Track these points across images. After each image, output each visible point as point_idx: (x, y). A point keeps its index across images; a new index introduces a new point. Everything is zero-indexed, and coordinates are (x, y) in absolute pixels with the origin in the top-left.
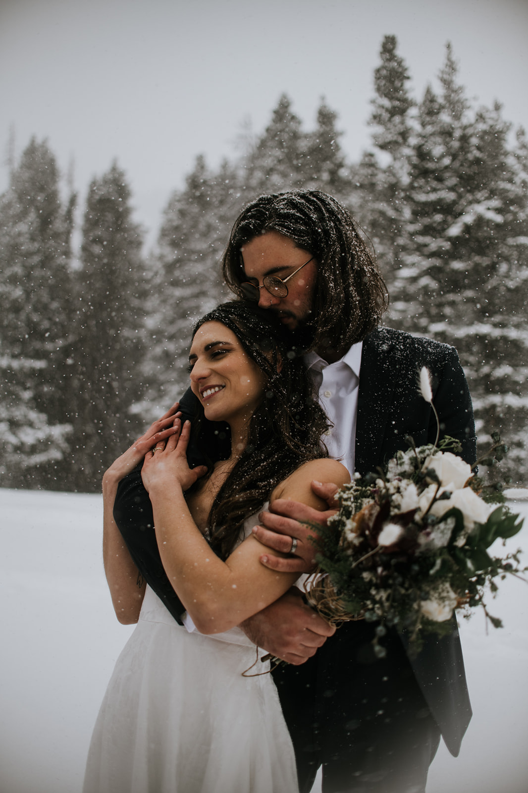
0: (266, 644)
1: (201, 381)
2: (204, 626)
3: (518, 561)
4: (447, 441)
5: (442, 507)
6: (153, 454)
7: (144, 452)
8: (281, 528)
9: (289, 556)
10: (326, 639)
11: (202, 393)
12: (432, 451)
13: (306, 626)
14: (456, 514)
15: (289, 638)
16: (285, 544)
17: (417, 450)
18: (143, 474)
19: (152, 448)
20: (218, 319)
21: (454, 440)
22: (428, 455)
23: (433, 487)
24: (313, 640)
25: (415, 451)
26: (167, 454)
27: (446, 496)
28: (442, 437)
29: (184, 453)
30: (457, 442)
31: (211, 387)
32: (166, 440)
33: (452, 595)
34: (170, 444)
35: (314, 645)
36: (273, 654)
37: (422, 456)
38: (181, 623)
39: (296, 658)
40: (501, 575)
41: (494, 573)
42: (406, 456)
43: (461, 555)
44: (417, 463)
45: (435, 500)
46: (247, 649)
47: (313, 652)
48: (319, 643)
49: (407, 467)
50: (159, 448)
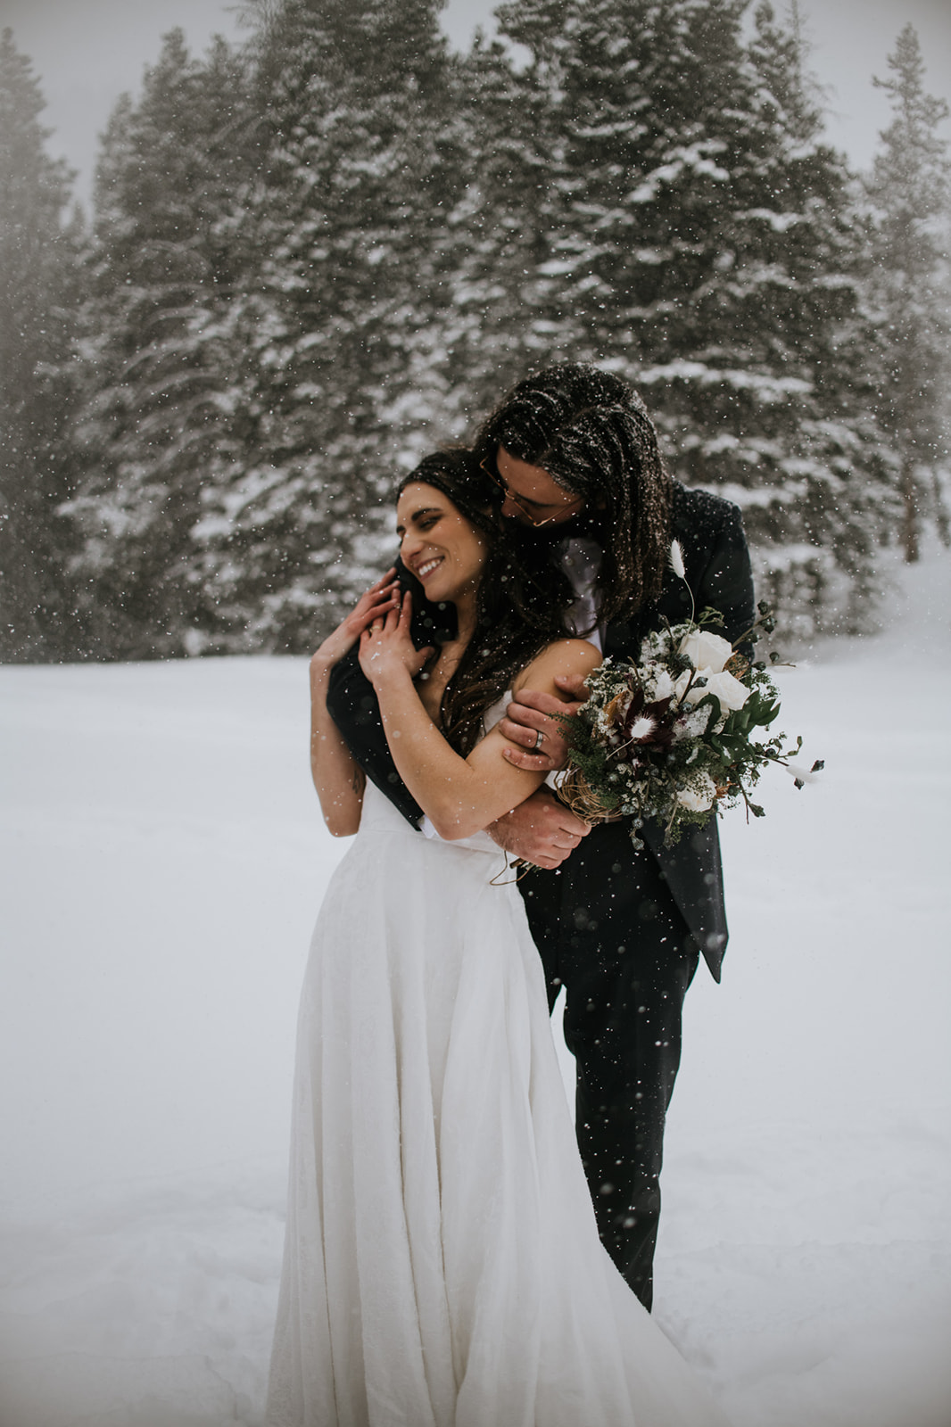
0: (515, 847)
1: (414, 556)
2: (446, 831)
3: (780, 746)
4: (707, 614)
5: (697, 695)
6: (370, 635)
7: (360, 631)
8: (525, 720)
9: (535, 751)
10: (580, 839)
11: (417, 570)
12: (688, 630)
13: (559, 825)
14: (712, 700)
15: (541, 840)
16: (530, 737)
17: (672, 629)
18: (361, 659)
19: (368, 626)
20: (422, 480)
21: (716, 612)
22: (684, 635)
23: (688, 672)
24: (567, 840)
25: (669, 631)
26: (388, 635)
27: (700, 683)
29: (408, 633)
30: (718, 616)
31: (426, 562)
32: (384, 616)
33: (711, 784)
34: (390, 622)
35: (567, 846)
36: (524, 859)
37: (678, 635)
38: (418, 829)
39: (550, 861)
40: (763, 761)
41: (757, 761)
42: (660, 638)
43: (718, 744)
44: (673, 645)
45: (690, 687)
46: (495, 856)
47: (567, 855)
48: (574, 843)
49: (662, 649)
50: (377, 627)
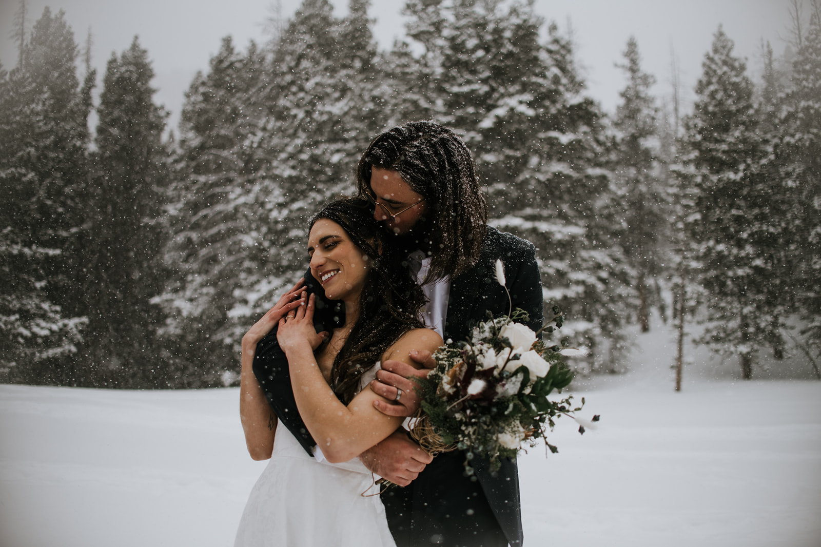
0: (379, 470)
1: (319, 268)
2: (331, 456)
3: (570, 404)
4: (518, 312)
5: (513, 366)
6: (286, 321)
7: (278, 318)
8: (389, 381)
9: (395, 402)
10: (425, 466)
11: (321, 277)
12: (506, 321)
13: (411, 456)
14: (524, 370)
15: (398, 465)
16: (392, 392)
17: (495, 321)
18: (278, 336)
19: (284, 315)
20: (328, 217)
21: (523, 311)
22: (503, 325)
23: (507, 350)
24: (416, 466)
25: (493, 321)
26: (298, 321)
27: (516, 357)
28: (513, 309)
29: (311, 321)
30: (525, 314)
31: (327, 272)
32: (296, 310)
33: (521, 429)
34: (300, 312)
35: (416, 470)
36: (385, 478)
37: (499, 325)
38: (312, 455)
39: (403, 481)
40: (557, 414)
41: (552, 414)
42: (487, 326)
43: (528, 401)
44: (495, 331)
45: (508, 360)
46: (365, 476)
47: (415, 476)
48: (421, 469)
49: (487, 334)
50: (290, 316)
